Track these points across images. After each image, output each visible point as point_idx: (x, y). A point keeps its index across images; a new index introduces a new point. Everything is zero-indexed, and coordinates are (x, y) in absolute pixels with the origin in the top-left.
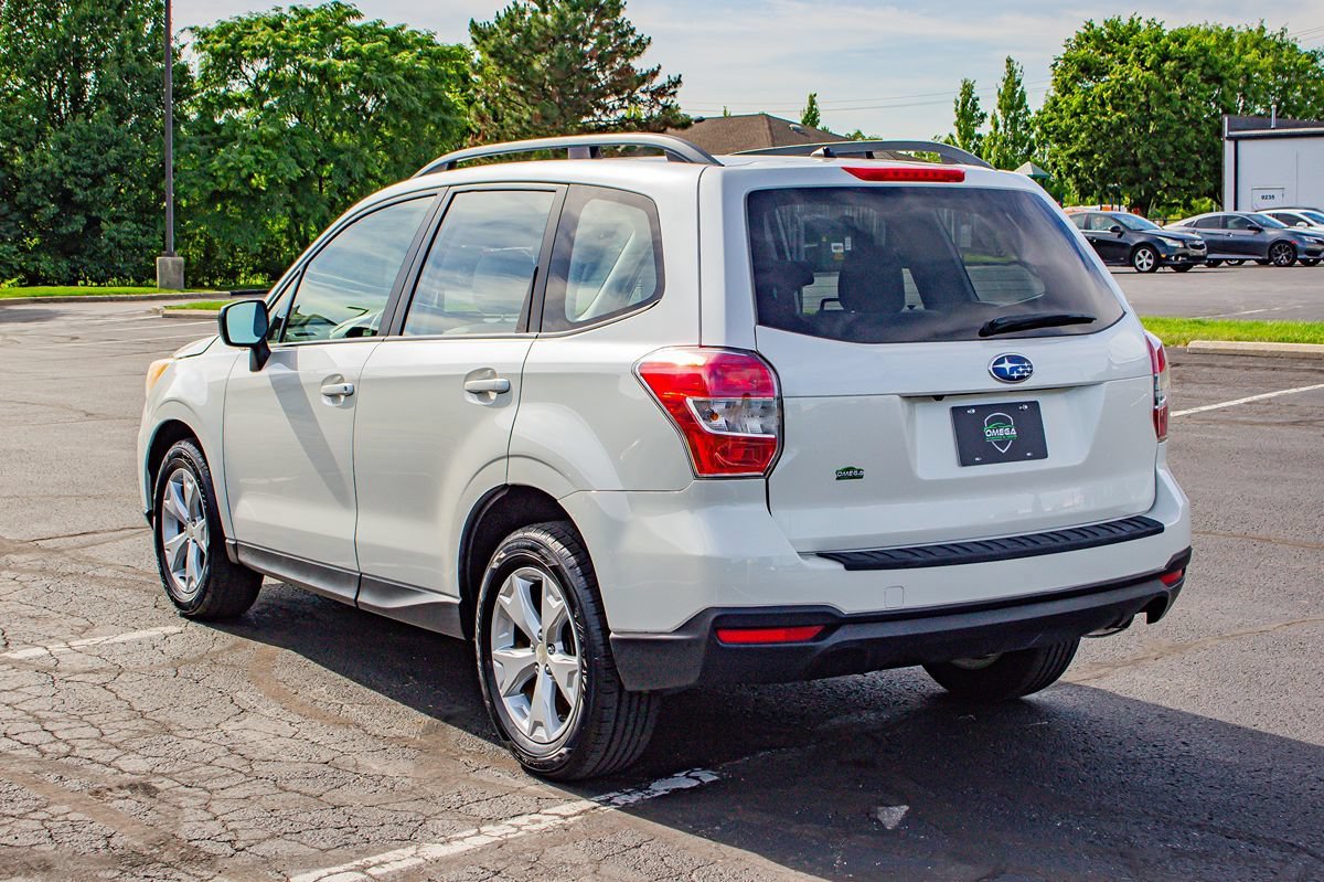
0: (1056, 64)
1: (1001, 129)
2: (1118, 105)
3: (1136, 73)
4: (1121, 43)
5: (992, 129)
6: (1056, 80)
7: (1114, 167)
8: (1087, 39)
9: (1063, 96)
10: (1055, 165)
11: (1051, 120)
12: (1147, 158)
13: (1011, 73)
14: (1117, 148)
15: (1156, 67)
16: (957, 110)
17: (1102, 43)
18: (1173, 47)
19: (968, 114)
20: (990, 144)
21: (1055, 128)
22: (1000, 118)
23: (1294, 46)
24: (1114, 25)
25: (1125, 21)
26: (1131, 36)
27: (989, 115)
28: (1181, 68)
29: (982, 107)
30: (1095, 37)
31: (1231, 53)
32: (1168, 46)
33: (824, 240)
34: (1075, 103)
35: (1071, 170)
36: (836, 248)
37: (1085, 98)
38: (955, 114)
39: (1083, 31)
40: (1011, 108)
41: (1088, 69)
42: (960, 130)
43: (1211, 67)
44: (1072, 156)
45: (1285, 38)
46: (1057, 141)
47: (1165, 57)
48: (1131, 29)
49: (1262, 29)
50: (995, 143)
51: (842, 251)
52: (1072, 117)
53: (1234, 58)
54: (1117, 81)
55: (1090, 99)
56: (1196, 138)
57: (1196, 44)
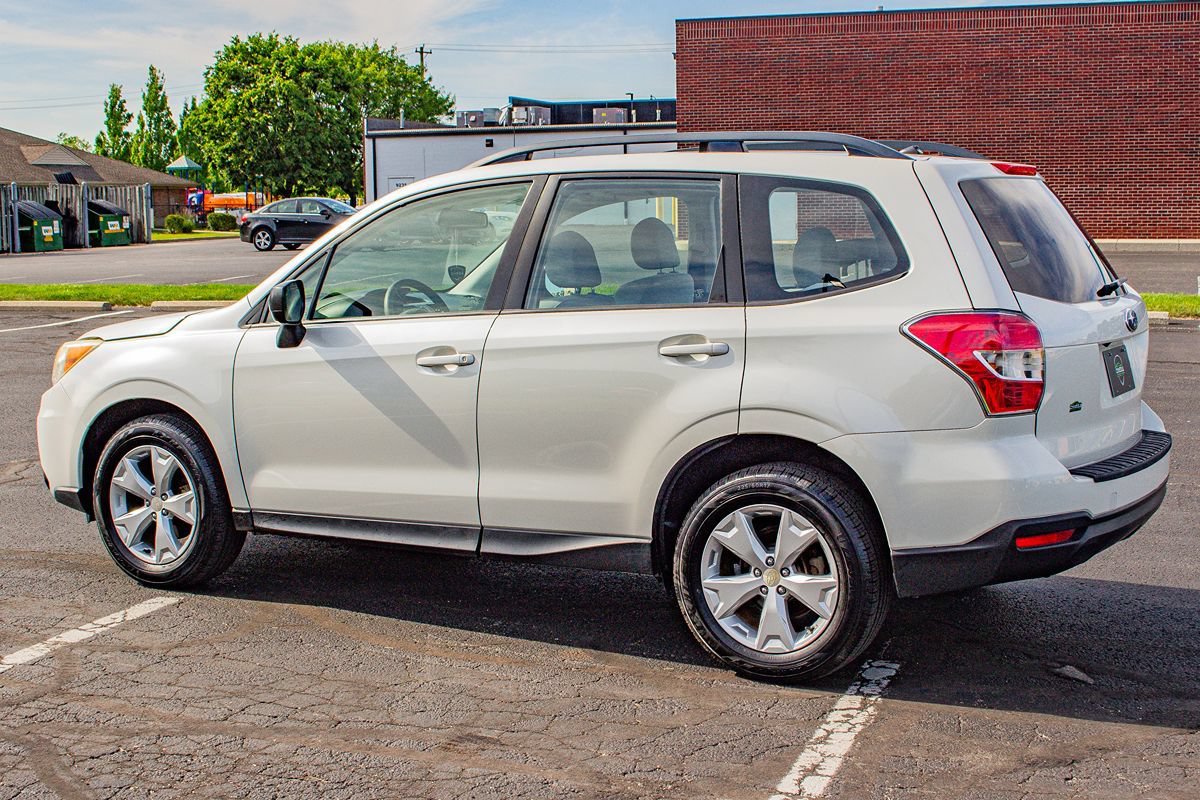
0: (208, 73)
1: (146, 128)
2: (264, 108)
3: (277, 81)
4: (264, 55)
5: (138, 127)
6: (209, 86)
7: (261, 160)
8: (235, 52)
9: (215, 100)
10: (210, 159)
11: (206, 120)
12: (289, 152)
13: (154, 79)
14: (265, 144)
15: (295, 77)
16: (106, 111)
17: (248, 56)
18: (308, 60)
19: (116, 114)
20: (137, 141)
21: (210, 127)
22: (146, 118)
23: (403, 61)
24: (256, 40)
25: (265, 38)
26: (272, 50)
27: (136, 116)
28: (315, 77)
29: (129, 108)
30: (242, 50)
31: (353, 67)
32: (303, 59)
33: (36, 224)
34: (227, 106)
35: (224, 164)
36: (47, 231)
37: (236, 102)
38: (105, 114)
39: (230, 45)
40: (156, 110)
41: (236, 78)
42: (110, 128)
43: (339, 77)
44: (226, 150)
45: (395, 55)
46: (212, 138)
47: (302, 69)
48: (270, 45)
49: (376, 47)
50: (142, 140)
51: (52, 234)
52: (225, 118)
53: (357, 70)
54: (263, 88)
55: (240, 103)
56: (330, 136)
57: (327, 57)
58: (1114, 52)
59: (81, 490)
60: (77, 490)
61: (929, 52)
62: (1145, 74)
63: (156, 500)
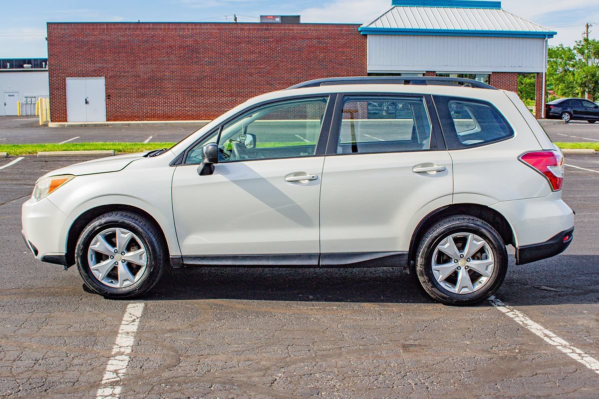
58: (240, 43)
59: (66, 254)
60: (64, 254)
61: (163, 40)
62: (253, 52)
63: (117, 256)
